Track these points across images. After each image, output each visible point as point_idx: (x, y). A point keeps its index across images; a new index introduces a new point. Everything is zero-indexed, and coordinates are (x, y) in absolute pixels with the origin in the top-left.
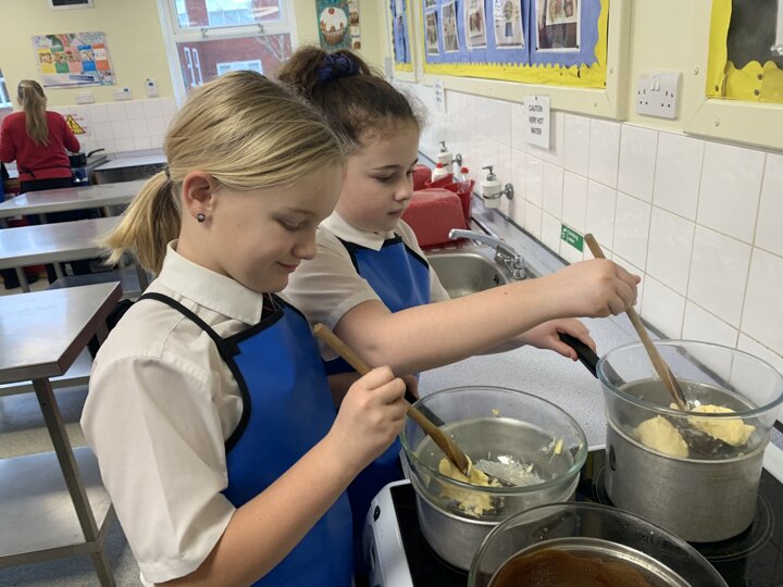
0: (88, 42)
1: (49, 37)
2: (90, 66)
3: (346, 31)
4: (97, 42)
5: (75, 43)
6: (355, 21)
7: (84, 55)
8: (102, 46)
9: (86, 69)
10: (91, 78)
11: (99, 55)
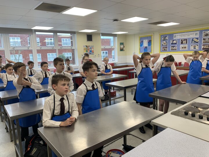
0: (91, 47)
1: (86, 46)
2: (91, 51)
3: (123, 48)
4: (92, 47)
5: (90, 47)
6: (124, 47)
7: (90, 50)
8: (93, 48)
9: (90, 52)
10: (91, 53)
11: (92, 49)
